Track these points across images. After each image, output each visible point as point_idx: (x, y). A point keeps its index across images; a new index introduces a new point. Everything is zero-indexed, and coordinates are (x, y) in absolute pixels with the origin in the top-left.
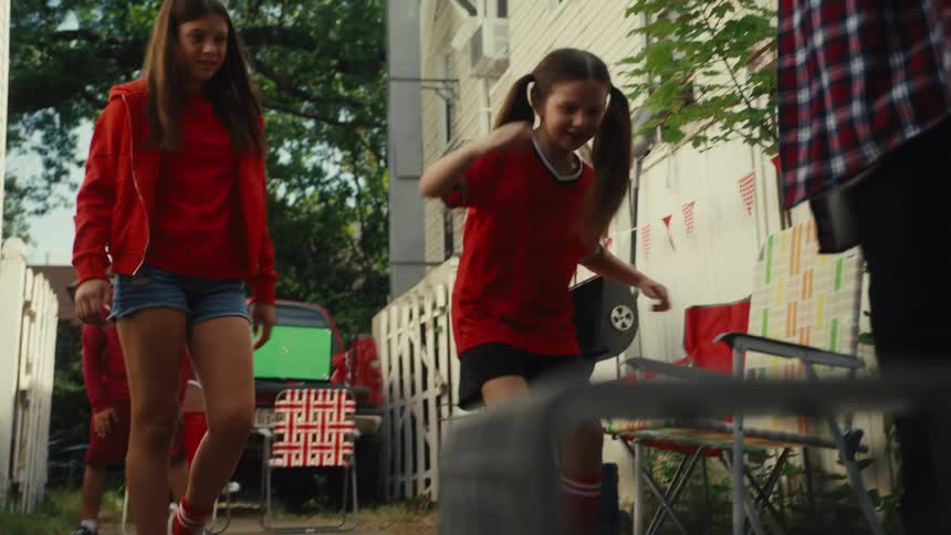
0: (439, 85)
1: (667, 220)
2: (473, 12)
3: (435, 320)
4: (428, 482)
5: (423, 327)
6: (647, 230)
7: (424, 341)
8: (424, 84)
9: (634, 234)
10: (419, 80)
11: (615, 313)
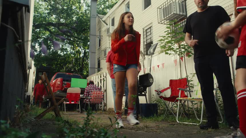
0: (98, 36)
1: (158, 66)
2: (107, 25)
3: (104, 79)
4: (101, 107)
5: (101, 80)
6: (154, 67)
7: (101, 82)
8: (97, 36)
9: (150, 68)
10: (96, 35)
11: (150, 80)
